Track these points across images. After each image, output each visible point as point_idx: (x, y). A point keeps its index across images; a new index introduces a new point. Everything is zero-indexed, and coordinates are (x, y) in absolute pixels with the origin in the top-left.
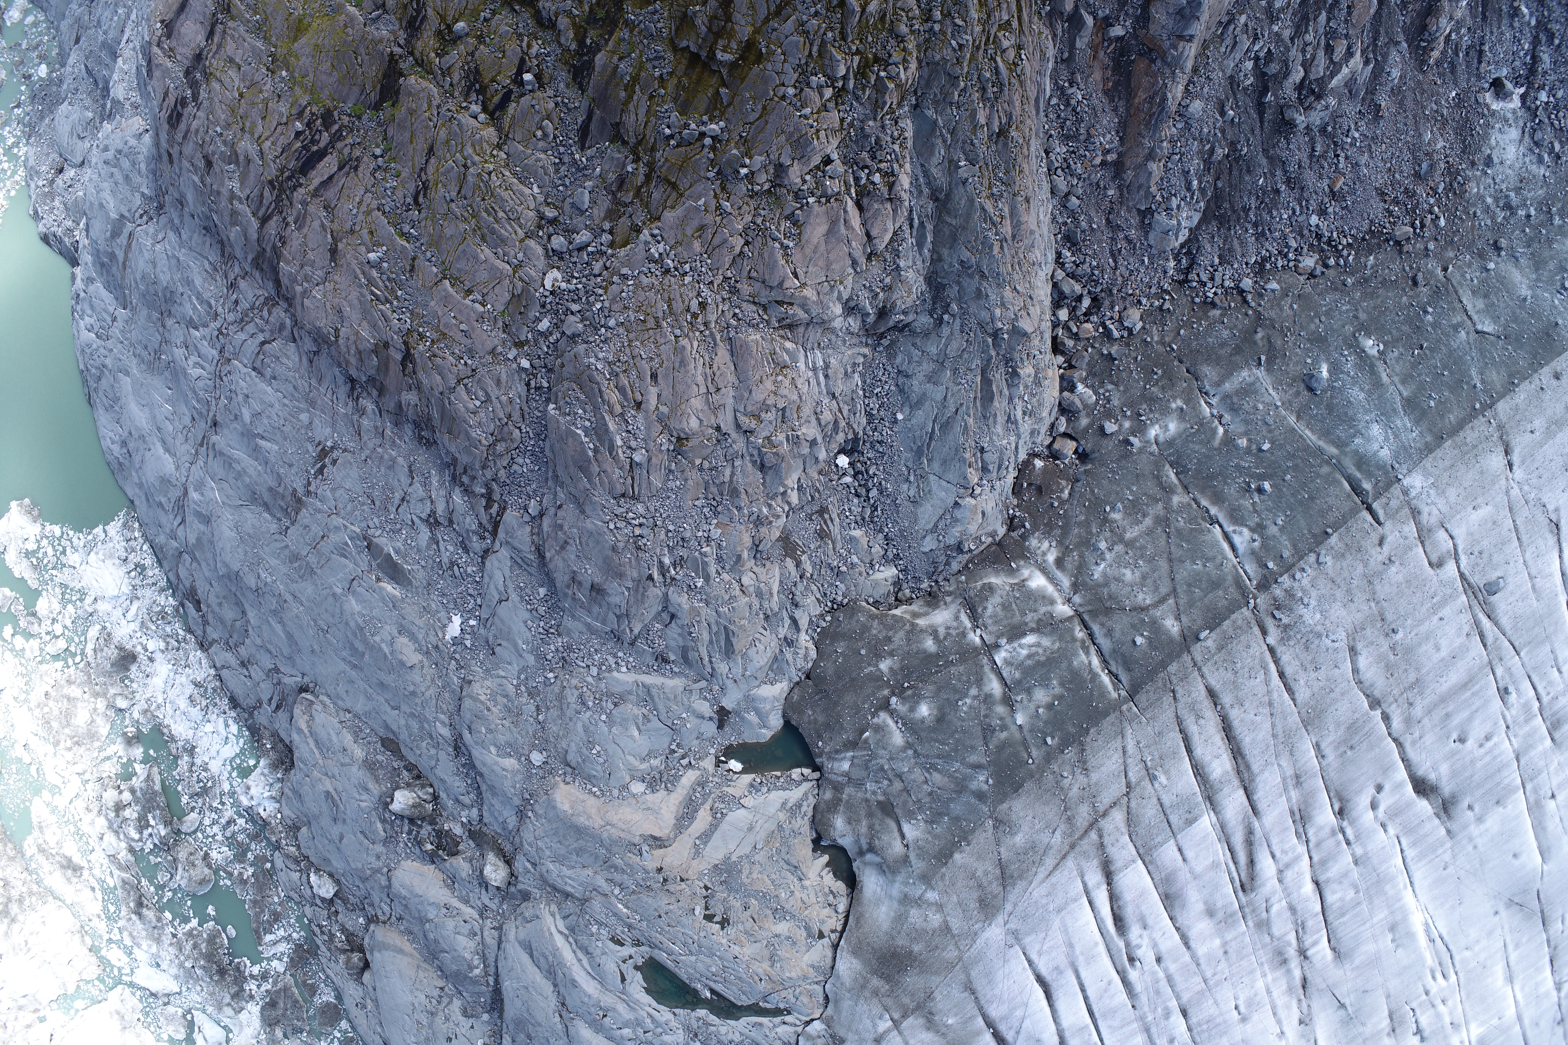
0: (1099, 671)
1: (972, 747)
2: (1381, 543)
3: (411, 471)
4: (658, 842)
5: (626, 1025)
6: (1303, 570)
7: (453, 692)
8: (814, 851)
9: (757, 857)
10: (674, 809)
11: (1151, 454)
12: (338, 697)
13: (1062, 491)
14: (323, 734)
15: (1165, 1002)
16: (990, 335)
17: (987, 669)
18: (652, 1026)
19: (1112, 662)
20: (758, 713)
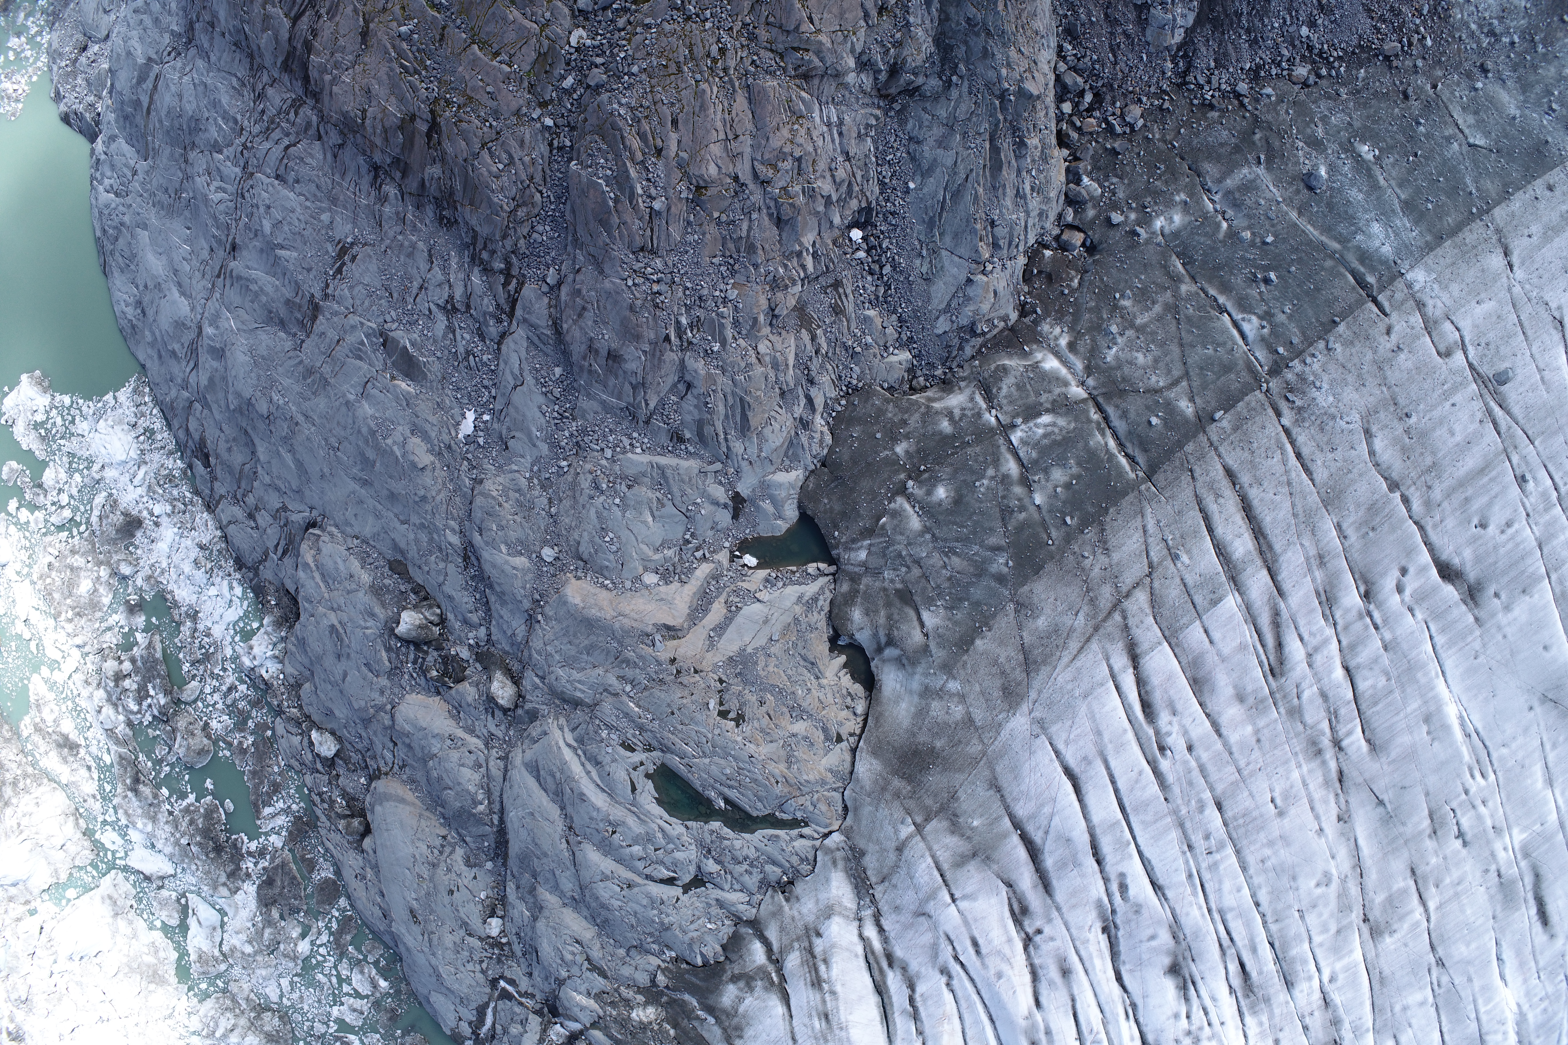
0: (1116, 451)
1: (991, 529)
2: (1388, 332)
3: (430, 256)
4: (671, 632)
5: (636, 841)
6: (1313, 355)
7: (464, 496)
8: (831, 650)
9: (773, 650)
10: (687, 599)
11: (1158, 245)
12: (348, 523)
13: (1072, 280)
14: (329, 564)
15: (1198, 793)
16: (998, 97)
17: (1003, 449)
18: (663, 842)
19: (1128, 445)
20: (774, 502)
